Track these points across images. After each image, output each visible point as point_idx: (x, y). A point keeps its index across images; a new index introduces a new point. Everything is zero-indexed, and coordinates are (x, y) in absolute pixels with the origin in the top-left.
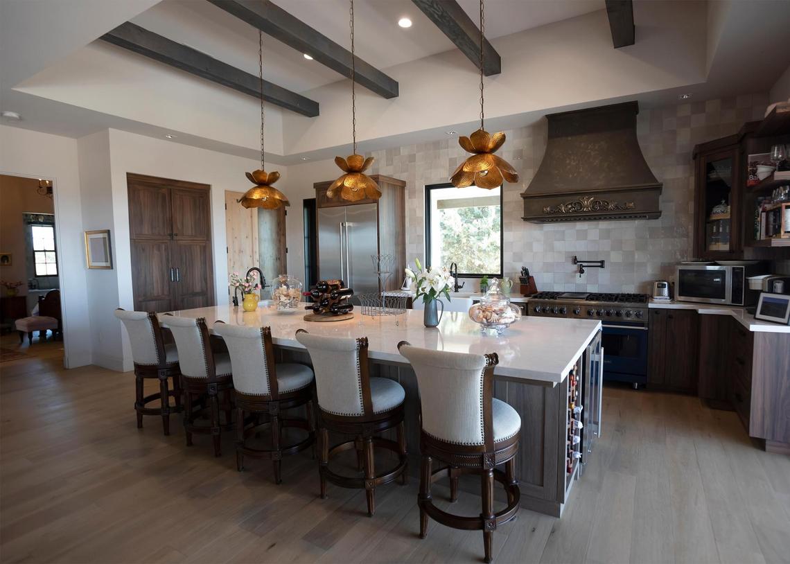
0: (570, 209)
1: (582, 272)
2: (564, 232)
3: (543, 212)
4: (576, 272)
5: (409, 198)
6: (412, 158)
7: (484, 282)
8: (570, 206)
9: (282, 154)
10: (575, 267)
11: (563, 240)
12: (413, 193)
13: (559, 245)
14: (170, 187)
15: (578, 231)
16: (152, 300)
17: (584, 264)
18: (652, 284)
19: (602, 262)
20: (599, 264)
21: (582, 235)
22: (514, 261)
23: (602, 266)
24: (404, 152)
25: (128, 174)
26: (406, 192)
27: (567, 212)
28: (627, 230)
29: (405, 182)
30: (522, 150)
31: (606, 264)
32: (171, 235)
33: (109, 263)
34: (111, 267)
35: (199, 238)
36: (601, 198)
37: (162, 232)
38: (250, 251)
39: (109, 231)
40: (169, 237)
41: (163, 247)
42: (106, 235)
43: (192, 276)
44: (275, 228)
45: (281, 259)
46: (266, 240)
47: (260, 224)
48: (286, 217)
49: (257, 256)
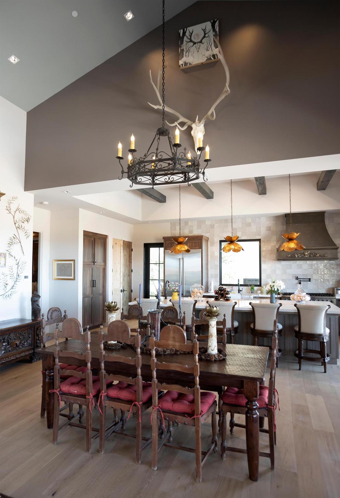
0: (299, 256)
1: (300, 283)
2: (291, 265)
3: (287, 256)
4: (297, 283)
5: (211, 246)
6: (212, 226)
7: (252, 288)
8: (299, 255)
9: (141, 220)
10: (297, 281)
11: (291, 269)
12: (213, 244)
13: (289, 271)
14: (94, 237)
15: (298, 265)
16: (87, 297)
17: (301, 280)
18: (333, 289)
19: (310, 279)
20: (308, 280)
21: (300, 267)
22: (267, 278)
23: (310, 281)
24: (208, 223)
25: (84, 231)
26: (209, 243)
27: (298, 257)
28: (321, 265)
29: (208, 238)
30: (270, 227)
31: (311, 280)
32: (94, 262)
33: (72, 277)
34: (74, 279)
35: (103, 264)
36: (313, 251)
37: (91, 261)
38: (119, 271)
39: (74, 261)
40: (93, 263)
41: (91, 269)
42: (72, 262)
43: (99, 284)
44: (128, 259)
45: (130, 276)
46: (125, 265)
47: (123, 256)
48: (133, 252)
49: (122, 274)
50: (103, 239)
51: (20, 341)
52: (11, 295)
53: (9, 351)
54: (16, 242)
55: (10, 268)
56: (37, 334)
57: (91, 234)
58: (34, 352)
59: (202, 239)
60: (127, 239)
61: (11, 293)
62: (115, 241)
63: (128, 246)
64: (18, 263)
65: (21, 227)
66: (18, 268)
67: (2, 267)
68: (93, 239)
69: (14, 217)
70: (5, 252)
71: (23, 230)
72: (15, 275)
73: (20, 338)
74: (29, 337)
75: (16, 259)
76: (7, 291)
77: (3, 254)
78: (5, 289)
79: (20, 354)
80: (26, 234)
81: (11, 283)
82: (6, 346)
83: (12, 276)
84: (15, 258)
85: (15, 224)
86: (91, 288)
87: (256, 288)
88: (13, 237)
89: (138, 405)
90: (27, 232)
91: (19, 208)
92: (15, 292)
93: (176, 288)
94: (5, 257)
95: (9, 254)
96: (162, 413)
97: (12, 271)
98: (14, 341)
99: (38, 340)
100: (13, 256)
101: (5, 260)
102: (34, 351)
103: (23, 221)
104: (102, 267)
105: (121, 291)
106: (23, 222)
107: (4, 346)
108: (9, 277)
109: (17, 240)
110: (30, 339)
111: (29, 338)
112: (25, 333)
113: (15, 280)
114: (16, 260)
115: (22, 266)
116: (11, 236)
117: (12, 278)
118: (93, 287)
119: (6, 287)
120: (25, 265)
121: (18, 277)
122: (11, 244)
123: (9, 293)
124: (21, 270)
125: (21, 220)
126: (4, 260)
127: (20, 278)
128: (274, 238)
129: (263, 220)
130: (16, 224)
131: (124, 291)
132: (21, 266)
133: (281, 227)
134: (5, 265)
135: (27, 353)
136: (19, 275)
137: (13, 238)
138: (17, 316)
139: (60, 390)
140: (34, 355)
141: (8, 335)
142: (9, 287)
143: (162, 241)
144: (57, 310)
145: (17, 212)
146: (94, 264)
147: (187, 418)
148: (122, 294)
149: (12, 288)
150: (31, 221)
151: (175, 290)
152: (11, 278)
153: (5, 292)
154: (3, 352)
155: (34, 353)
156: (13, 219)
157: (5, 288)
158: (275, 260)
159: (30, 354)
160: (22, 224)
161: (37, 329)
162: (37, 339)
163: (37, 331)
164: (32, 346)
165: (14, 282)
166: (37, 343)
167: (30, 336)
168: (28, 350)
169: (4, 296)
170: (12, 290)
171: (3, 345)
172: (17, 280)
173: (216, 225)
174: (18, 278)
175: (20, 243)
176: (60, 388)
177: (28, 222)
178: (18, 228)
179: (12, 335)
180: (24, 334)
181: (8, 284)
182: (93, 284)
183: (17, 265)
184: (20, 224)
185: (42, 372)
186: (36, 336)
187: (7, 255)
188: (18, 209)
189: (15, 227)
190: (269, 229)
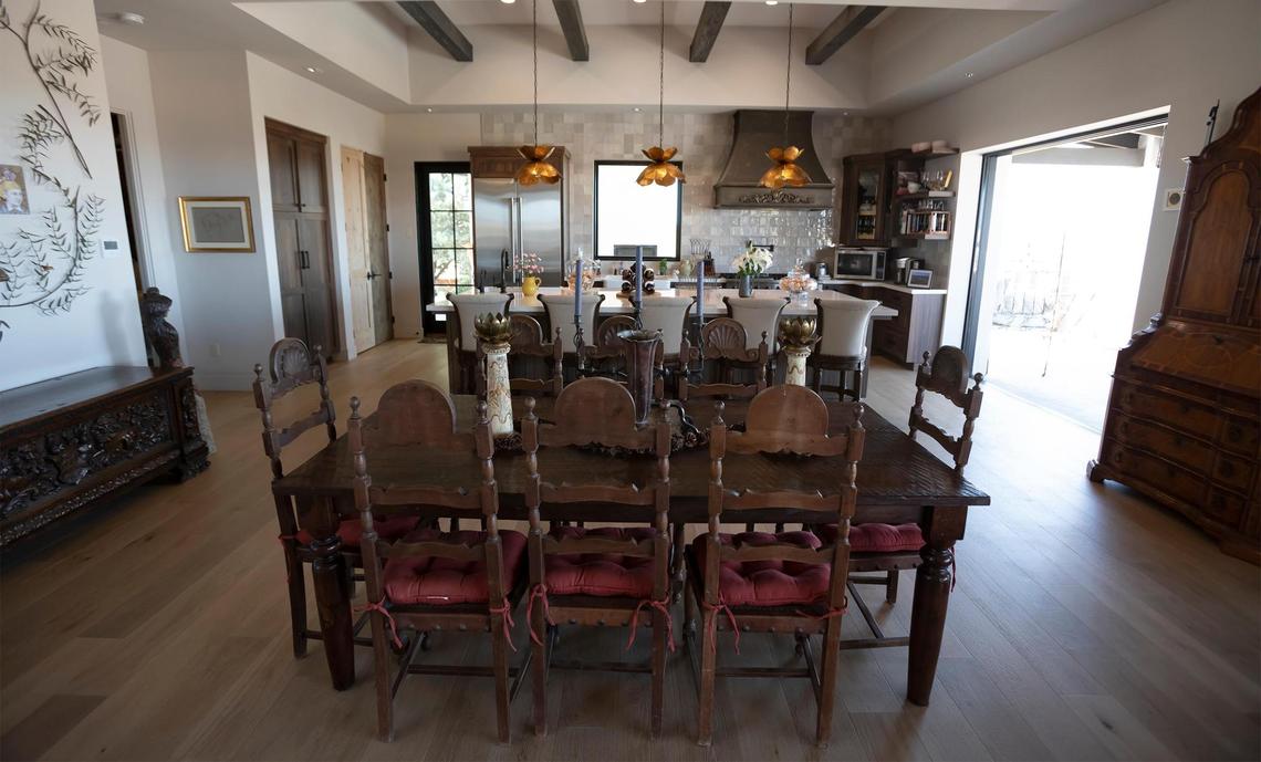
0: (763, 200)
3: (740, 200)
5: (576, 172)
6: (579, 128)
7: (663, 265)
8: (763, 197)
9: (409, 103)
12: (582, 167)
14: (294, 139)
16: (290, 295)
19: (772, 246)
24: (568, 119)
25: (267, 119)
27: (761, 202)
29: (570, 154)
30: (702, 137)
32: (299, 206)
33: (246, 245)
34: (252, 249)
35: (320, 210)
36: (788, 191)
37: (292, 201)
38: (360, 231)
39: (246, 200)
40: (296, 209)
41: (294, 222)
42: (241, 205)
43: (317, 260)
44: (378, 199)
45: (384, 240)
46: (371, 216)
47: (367, 193)
48: (386, 183)
49: (367, 238)
50: (318, 144)
51: (135, 432)
52: (70, 299)
53: (105, 465)
54: (55, 134)
55: (48, 215)
56: (182, 405)
57: (286, 130)
58: (182, 454)
59: (562, 154)
60: (373, 151)
61: (66, 293)
62: (346, 152)
63: (376, 169)
64: (75, 201)
65: (60, 83)
66: (76, 218)
67: (15, 212)
68: (290, 143)
69: (26, 45)
70: (18, 164)
71: (73, 95)
72: (71, 239)
73: (132, 424)
74: (162, 417)
75: (64, 187)
76: (49, 288)
77: (11, 168)
78: (43, 283)
79: (141, 467)
80: (85, 108)
81: (59, 264)
82: (90, 452)
83: (60, 241)
84: (58, 184)
85: (36, 69)
86: (298, 272)
87: (669, 264)
88: (38, 113)
89: (660, 607)
90: (90, 101)
91: (38, 16)
92: (80, 292)
93: (534, 267)
94: (20, 180)
95: (35, 170)
96: (732, 617)
97: (56, 225)
98: (113, 435)
99: (190, 420)
100: (48, 179)
101: (24, 189)
102: (182, 450)
103: (67, 64)
104: (320, 218)
105: (369, 276)
106: (67, 68)
107: (84, 456)
108: (47, 246)
109: (56, 127)
110: (165, 422)
111: (159, 420)
112: (146, 408)
113: (72, 253)
114: (66, 192)
115: (91, 210)
116: (32, 109)
117: (63, 247)
118: (304, 267)
119: (43, 277)
120: (99, 209)
121: (80, 244)
122: (33, 137)
123: (60, 294)
124: (87, 224)
125: (58, 57)
126: (19, 191)
127: (90, 249)
128: (709, 161)
129: (689, 119)
130: (42, 72)
131: (374, 275)
132: (85, 211)
133: (724, 140)
134: (25, 205)
135: (162, 461)
136: (83, 241)
137: (37, 118)
138: (100, 359)
139: (388, 599)
140: (184, 461)
141: (91, 422)
142: (54, 278)
143: (467, 158)
144: (297, 348)
145: (35, 28)
146: (300, 210)
147: (804, 619)
148: (370, 282)
149: (68, 277)
150: (98, 66)
151: (531, 272)
152: (56, 247)
153: (43, 294)
154: (85, 472)
155: (183, 458)
156: (24, 51)
157: (42, 279)
158: (709, 207)
159: (172, 460)
160: (66, 73)
161: (182, 393)
162: (184, 418)
163: (182, 396)
164: (172, 439)
165: (69, 261)
166: (186, 428)
167: (164, 413)
168: (165, 453)
169: (45, 305)
170: (65, 286)
171: (81, 453)
172: (82, 255)
173: (588, 126)
174: (84, 249)
175: (66, 138)
176: (386, 592)
177: (85, 68)
178: (50, 86)
179: (104, 420)
180: (144, 410)
181: (51, 268)
182: (302, 260)
183: (70, 206)
184: (54, 73)
185: (279, 541)
186: (180, 413)
187: (28, 175)
188: (34, 19)
189: (40, 84)
190: (700, 140)
